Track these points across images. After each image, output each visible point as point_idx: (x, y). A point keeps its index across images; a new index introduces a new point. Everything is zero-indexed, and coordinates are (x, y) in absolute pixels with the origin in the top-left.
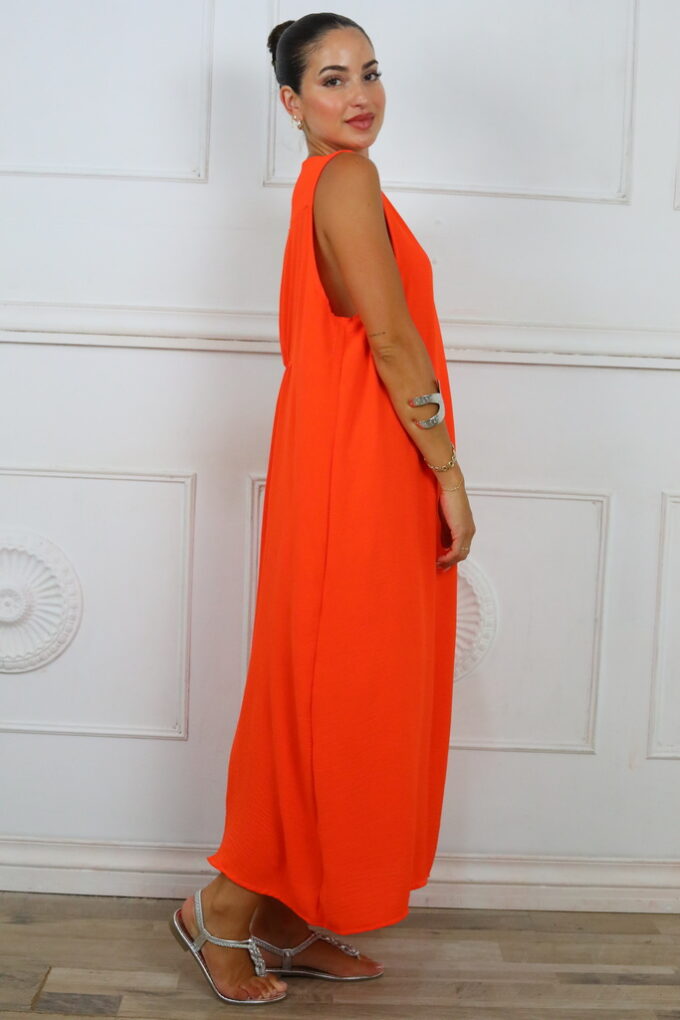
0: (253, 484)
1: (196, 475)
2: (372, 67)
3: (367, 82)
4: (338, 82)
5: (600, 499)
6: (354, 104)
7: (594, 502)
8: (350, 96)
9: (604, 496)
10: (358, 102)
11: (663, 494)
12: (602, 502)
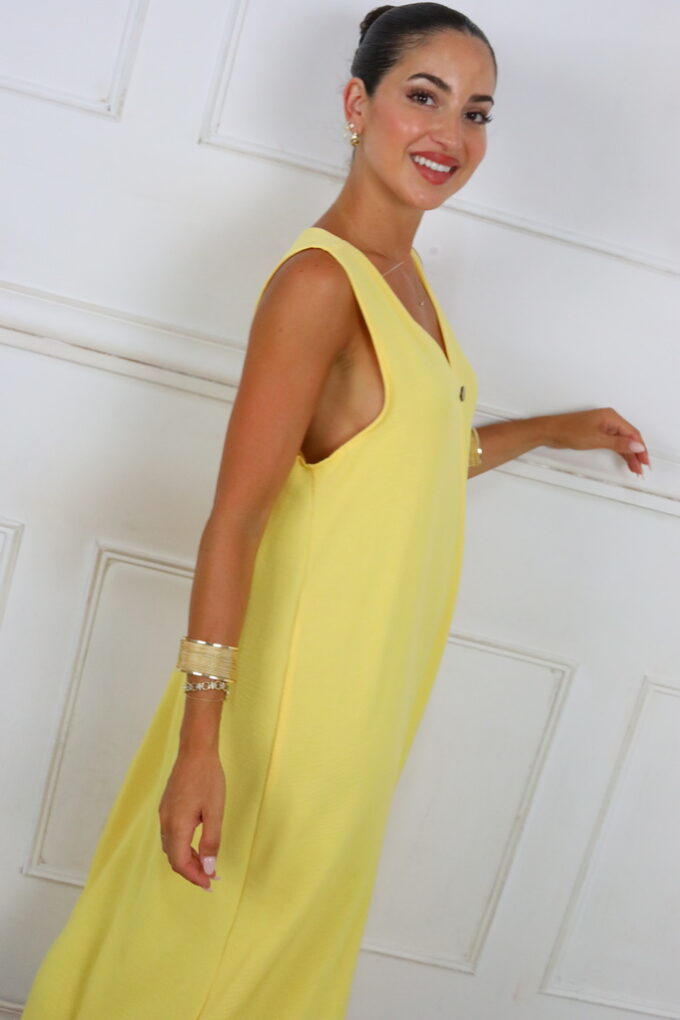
0: (100, 554)
1: (23, 526)
2: (485, 104)
3: (469, 121)
4: (430, 102)
5: (564, 668)
6: (437, 138)
7: (553, 670)
8: (436, 127)
9: (569, 666)
10: (443, 140)
11: (645, 678)
12: (563, 672)
